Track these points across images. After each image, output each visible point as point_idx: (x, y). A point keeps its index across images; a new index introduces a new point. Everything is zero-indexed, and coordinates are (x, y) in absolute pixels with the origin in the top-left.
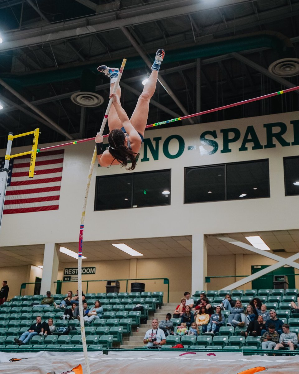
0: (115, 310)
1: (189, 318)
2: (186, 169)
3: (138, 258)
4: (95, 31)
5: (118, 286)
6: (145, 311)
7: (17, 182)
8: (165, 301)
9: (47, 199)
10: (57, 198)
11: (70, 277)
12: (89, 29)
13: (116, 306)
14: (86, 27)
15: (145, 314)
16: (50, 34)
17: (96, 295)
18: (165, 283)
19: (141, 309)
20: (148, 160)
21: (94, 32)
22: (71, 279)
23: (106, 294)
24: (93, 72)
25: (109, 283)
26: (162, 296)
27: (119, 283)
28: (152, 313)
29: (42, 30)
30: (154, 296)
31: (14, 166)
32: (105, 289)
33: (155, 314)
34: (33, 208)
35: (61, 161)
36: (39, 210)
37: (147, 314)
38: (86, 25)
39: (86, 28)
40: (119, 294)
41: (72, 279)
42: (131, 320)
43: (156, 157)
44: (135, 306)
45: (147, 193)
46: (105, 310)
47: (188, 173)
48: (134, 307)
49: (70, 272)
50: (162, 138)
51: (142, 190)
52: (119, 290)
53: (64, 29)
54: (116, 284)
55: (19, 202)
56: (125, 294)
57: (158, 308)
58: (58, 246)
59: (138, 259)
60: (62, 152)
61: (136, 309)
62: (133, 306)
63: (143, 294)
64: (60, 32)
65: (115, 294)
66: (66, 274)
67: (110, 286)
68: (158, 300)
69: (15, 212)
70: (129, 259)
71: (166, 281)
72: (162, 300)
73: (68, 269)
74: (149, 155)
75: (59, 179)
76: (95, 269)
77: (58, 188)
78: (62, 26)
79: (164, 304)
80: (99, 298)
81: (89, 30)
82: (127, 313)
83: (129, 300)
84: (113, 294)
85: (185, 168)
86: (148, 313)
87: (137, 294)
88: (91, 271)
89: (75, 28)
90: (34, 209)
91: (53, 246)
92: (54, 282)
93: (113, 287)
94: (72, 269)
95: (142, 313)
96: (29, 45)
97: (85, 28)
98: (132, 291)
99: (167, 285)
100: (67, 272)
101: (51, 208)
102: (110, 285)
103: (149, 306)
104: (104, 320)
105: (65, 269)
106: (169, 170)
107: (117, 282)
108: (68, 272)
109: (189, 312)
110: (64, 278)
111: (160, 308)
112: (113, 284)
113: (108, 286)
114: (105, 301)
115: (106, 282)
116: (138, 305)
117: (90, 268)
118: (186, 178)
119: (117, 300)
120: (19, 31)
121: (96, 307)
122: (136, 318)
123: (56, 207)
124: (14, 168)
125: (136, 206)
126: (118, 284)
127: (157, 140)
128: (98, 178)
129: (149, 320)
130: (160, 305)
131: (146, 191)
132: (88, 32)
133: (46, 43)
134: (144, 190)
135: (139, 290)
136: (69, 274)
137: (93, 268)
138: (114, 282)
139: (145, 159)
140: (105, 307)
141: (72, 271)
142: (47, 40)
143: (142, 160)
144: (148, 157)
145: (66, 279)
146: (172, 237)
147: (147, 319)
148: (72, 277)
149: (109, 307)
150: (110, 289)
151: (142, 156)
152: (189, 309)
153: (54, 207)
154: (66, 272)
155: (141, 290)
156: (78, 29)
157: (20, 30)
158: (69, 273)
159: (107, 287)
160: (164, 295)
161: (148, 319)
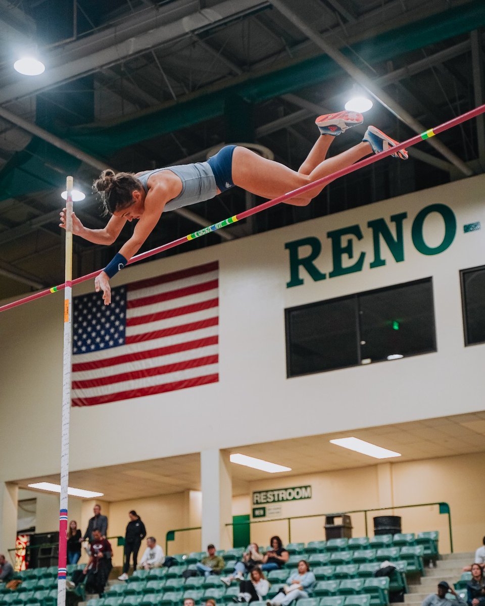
0: (340, 576)
1: (481, 590)
2: (464, 274)
3: (393, 460)
4: (220, 17)
5: (347, 525)
6: (398, 575)
7: (137, 336)
8: (443, 549)
9: (195, 364)
10: (214, 359)
11: (264, 509)
12: (207, 15)
13: (342, 568)
14: (200, 13)
15: (400, 582)
16: (133, 39)
17: (306, 546)
18: (441, 512)
19: (390, 573)
20: (383, 263)
21: (220, 21)
22: (267, 512)
23: (325, 543)
24: (245, 99)
25: (330, 519)
26: (436, 541)
27: (349, 517)
28: (414, 577)
29: (115, 32)
30: (419, 542)
31: (129, 305)
32: (323, 532)
33: (422, 579)
34: (171, 384)
35: (214, 284)
36: (183, 386)
37: (403, 582)
38: (199, 8)
39: (201, 16)
40: (351, 542)
41: (270, 512)
42: (367, 598)
43: (399, 256)
44: (379, 565)
45: (400, 325)
46: (320, 578)
47: (468, 282)
48: (377, 568)
49: (264, 499)
50: (408, 215)
51: (389, 322)
52: (351, 532)
53: (157, 25)
54: (344, 521)
55: (146, 374)
56: (362, 542)
57: (431, 565)
58: (225, 453)
59: (392, 463)
60: (213, 267)
61: (379, 573)
62: (374, 567)
63: (397, 537)
64: (151, 31)
65: (342, 541)
66: (257, 503)
67: (331, 526)
68: (426, 548)
69: (139, 394)
70: (372, 466)
71: (444, 508)
72: (436, 548)
73: (260, 492)
74: (386, 253)
75: (214, 321)
76: (311, 490)
77: (214, 340)
78: (155, 19)
79: (441, 556)
80: (311, 551)
81: (206, 18)
82: (361, 581)
83: (369, 554)
84: (339, 542)
85: (462, 273)
86: (405, 580)
87: (385, 539)
88: (303, 493)
89: (178, 17)
90: (174, 385)
91: (217, 455)
92: (227, 525)
93: (339, 528)
94: (267, 492)
95: (391, 581)
96: (102, 66)
97: (197, 15)
98: (377, 533)
99: (446, 515)
100: (258, 499)
101: (206, 380)
102: (333, 523)
103: (406, 564)
104: (315, 601)
105: (255, 493)
106: (429, 280)
107: (346, 518)
108: (260, 498)
109: (479, 578)
110: (254, 510)
111: (435, 565)
112: (338, 522)
113: (328, 526)
114: (321, 557)
115: (323, 519)
116: (385, 564)
117: (301, 488)
118: (465, 292)
119: (345, 555)
120: (74, 41)
121: (301, 573)
122: (380, 591)
123: (214, 378)
124: (129, 308)
125: (368, 361)
126: (348, 521)
127: (399, 219)
128: (288, 312)
129: (410, 592)
130: (432, 559)
131: (397, 322)
132: (206, 22)
133: (128, 59)
134: (393, 321)
135: (389, 530)
136: (261, 503)
137: (306, 487)
138: (339, 516)
139: (378, 262)
140: (320, 570)
141: (267, 497)
142: (131, 52)
143: (372, 266)
144: (382, 258)
145: (257, 513)
146: (447, 418)
147: (404, 591)
148: (269, 508)
149: (327, 571)
150: (332, 532)
151: (370, 258)
152: (479, 572)
153: (210, 378)
154: (255, 499)
155: (395, 530)
156: (185, 20)
157: (74, 38)
158: (263, 501)
159: (326, 529)
160: (440, 538)
161: (407, 591)
